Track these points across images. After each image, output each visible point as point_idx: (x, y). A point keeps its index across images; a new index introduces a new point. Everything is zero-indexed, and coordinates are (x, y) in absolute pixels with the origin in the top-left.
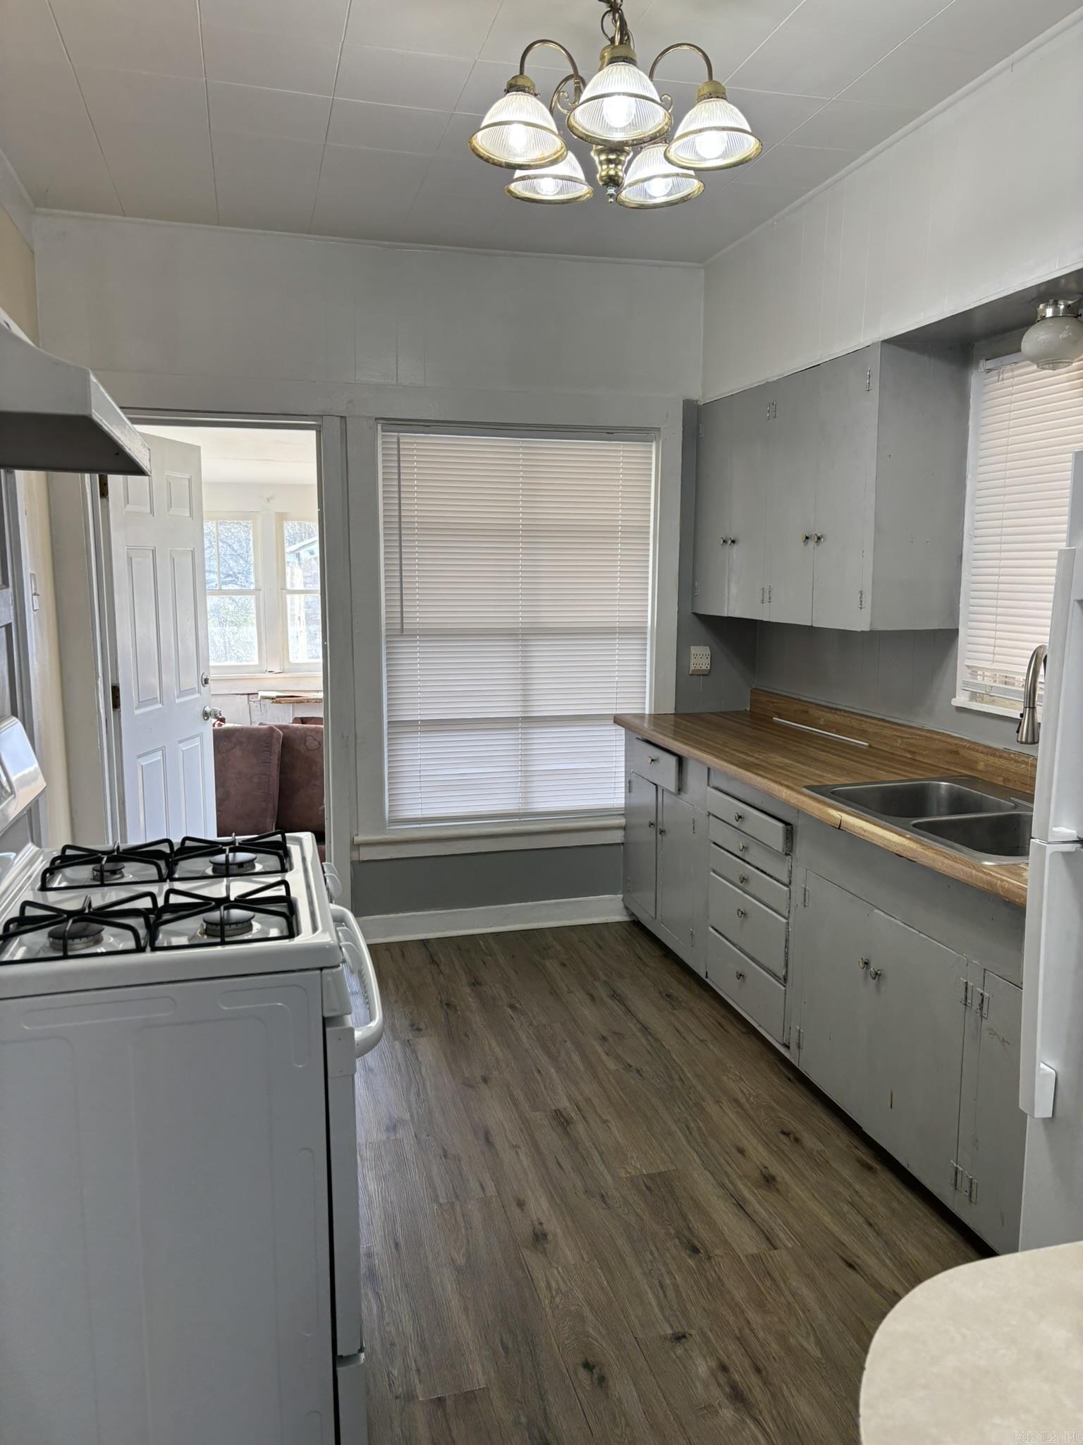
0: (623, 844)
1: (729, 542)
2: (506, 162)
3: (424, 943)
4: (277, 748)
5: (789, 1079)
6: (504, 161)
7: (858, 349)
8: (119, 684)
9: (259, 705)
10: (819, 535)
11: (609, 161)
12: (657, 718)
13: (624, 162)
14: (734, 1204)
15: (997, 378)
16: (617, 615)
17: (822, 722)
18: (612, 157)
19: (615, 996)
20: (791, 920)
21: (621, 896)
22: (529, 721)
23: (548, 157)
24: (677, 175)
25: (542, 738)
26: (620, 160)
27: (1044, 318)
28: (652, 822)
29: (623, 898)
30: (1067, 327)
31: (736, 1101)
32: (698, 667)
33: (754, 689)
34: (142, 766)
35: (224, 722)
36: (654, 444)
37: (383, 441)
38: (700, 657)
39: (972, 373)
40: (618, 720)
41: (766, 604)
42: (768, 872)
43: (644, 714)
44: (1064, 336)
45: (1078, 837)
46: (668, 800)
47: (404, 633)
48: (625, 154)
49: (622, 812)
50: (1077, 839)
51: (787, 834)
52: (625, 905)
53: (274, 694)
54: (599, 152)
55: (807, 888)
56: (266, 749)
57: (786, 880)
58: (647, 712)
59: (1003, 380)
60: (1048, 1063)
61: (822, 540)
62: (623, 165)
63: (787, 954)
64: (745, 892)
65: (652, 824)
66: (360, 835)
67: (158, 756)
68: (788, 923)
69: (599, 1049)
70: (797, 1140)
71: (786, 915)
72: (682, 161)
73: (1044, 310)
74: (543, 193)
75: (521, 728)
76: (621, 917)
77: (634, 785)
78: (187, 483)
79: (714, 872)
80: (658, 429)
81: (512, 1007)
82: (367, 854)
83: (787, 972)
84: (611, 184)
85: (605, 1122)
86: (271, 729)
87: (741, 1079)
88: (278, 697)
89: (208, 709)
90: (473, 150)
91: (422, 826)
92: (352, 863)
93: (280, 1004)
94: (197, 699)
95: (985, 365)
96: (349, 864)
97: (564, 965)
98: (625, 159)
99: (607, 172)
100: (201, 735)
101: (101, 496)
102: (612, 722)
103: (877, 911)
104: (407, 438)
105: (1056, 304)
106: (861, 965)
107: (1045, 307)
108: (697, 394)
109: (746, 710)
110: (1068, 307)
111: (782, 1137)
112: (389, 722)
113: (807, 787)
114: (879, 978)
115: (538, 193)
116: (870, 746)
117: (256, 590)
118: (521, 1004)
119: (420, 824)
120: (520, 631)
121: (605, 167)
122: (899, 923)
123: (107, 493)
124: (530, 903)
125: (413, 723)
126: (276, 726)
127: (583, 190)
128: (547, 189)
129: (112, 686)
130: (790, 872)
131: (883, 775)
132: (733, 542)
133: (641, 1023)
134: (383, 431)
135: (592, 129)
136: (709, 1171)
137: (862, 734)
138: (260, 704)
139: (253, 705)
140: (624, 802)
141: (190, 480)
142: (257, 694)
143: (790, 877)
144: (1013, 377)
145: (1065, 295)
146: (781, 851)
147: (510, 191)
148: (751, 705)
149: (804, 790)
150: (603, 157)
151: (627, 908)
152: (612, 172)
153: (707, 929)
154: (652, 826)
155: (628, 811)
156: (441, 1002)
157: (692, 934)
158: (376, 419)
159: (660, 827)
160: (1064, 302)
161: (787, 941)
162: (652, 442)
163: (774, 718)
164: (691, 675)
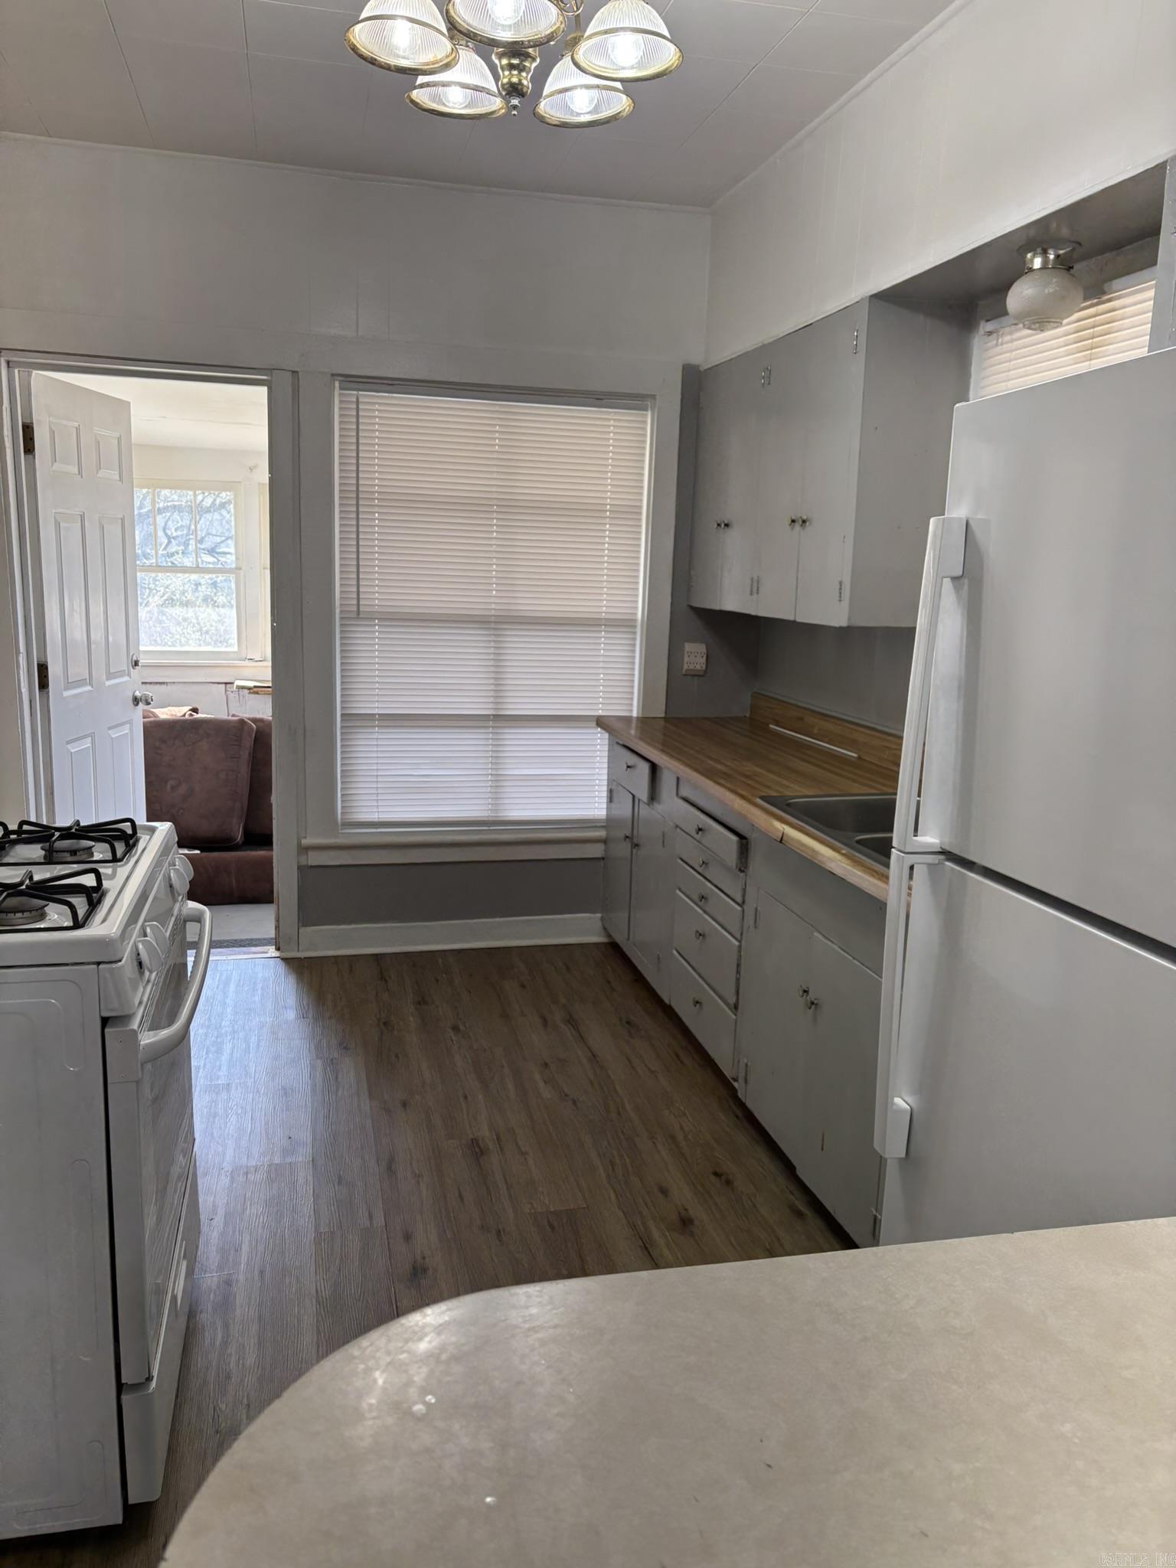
0: (603, 858)
1: (723, 526)
2: (395, 66)
3: (378, 957)
4: (248, 742)
5: (737, 1117)
6: (393, 64)
7: (847, 305)
8: (47, 662)
9: (237, 696)
10: (805, 518)
11: (511, 67)
12: (644, 722)
13: (530, 68)
14: (640, 1247)
15: (995, 342)
16: (604, 606)
17: (816, 731)
18: (515, 61)
19: (571, 1021)
20: (743, 942)
21: (599, 915)
22: (499, 720)
23: (441, 60)
24: (598, 87)
25: (516, 739)
26: (525, 66)
27: (1031, 270)
28: (628, 835)
29: (602, 917)
30: (1054, 280)
31: (673, 1138)
32: (692, 667)
33: (755, 693)
34: (71, 753)
35: (197, 713)
36: (649, 413)
37: (340, 400)
38: (695, 655)
39: (974, 337)
40: (601, 722)
41: (755, 595)
42: (726, 891)
43: (631, 717)
44: (1050, 291)
45: (941, 848)
46: (644, 811)
47: (361, 616)
48: (530, 59)
49: (602, 824)
50: (941, 850)
51: (741, 847)
52: (603, 926)
53: (251, 684)
54: (500, 56)
55: (759, 908)
56: (236, 743)
57: (739, 900)
58: (635, 714)
59: (1002, 344)
60: (906, 1099)
61: (808, 524)
62: (528, 73)
63: (738, 980)
64: (705, 912)
65: (627, 837)
66: (308, 838)
67: (87, 743)
68: (740, 946)
69: (537, 1076)
70: (728, 1182)
71: (739, 937)
72: (597, 70)
73: (1032, 261)
74: (451, 105)
75: (492, 727)
76: (597, 938)
77: (615, 794)
78: (116, 442)
79: (680, 890)
80: (653, 397)
81: (456, 1029)
82: (315, 859)
83: (738, 999)
84: (514, 94)
85: (524, 1154)
86: (242, 722)
87: (684, 1114)
88: (255, 687)
89: (138, 694)
90: (353, 50)
91: (379, 830)
92: (299, 868)
93: (53, 1001)
94: (125, 682)
95: (985, 327)
96: (296, 869)
97: (523, 986)
98: (531, 64)
99: (509, 79)
100: (130, 722)
101: (25, 452)
102: (594, 724)
103: (816, 934)
104: (367, 397)
105: (1045, 252)
106: (801, 993)
107: (1034, 257)
108: (699, 358)
109: (745, 716)
110: (1058, 257)
111: (713, 1178)
112: (342, 715)
113: (762, 798)
114: (816, 1009)
115: (444, 105)
116: (859, 758)
117: (236, 568)
118: (465, 1026)
119: (377, 828)
120: (493, 619)
121: (507, 73)
122: (836, 947)
123: (34, 449)
124: (498, 919)
125: (370, 717)
126: (249, 719)
127: (496, 104)
128: (455, 101)
129: (38, 664)
130: (744, 890)
131: (857, 788)
132: (727, 525)
133: (590, 1050)
134: (341, 389)
135: (480, 27)
136: (623, 1212)
137: (852, 744)
138: (239, 694)
139: (231, 695)
140: (605, 813)
141: (119, 439)
142: (232, 683)
143: (744, 896)
144: (1012, 341)
145: (1055, 243)
146: (734, 866)
147: (412, 101)
148: (751, 712)
149: (759, 801)
150: (505, 61)
151: (605, 929)
152: (515, 80)
153: (672, 954)
154: (627, 840)
155: (609, 823)
156: (379, 1020)
157: (659, 958)
158: (333, 375)
159: (635, 841)
160: (1055, 252)
161: (738, 965)
162: (647, 410)
163: (771, 726)
164: (685, 675)
